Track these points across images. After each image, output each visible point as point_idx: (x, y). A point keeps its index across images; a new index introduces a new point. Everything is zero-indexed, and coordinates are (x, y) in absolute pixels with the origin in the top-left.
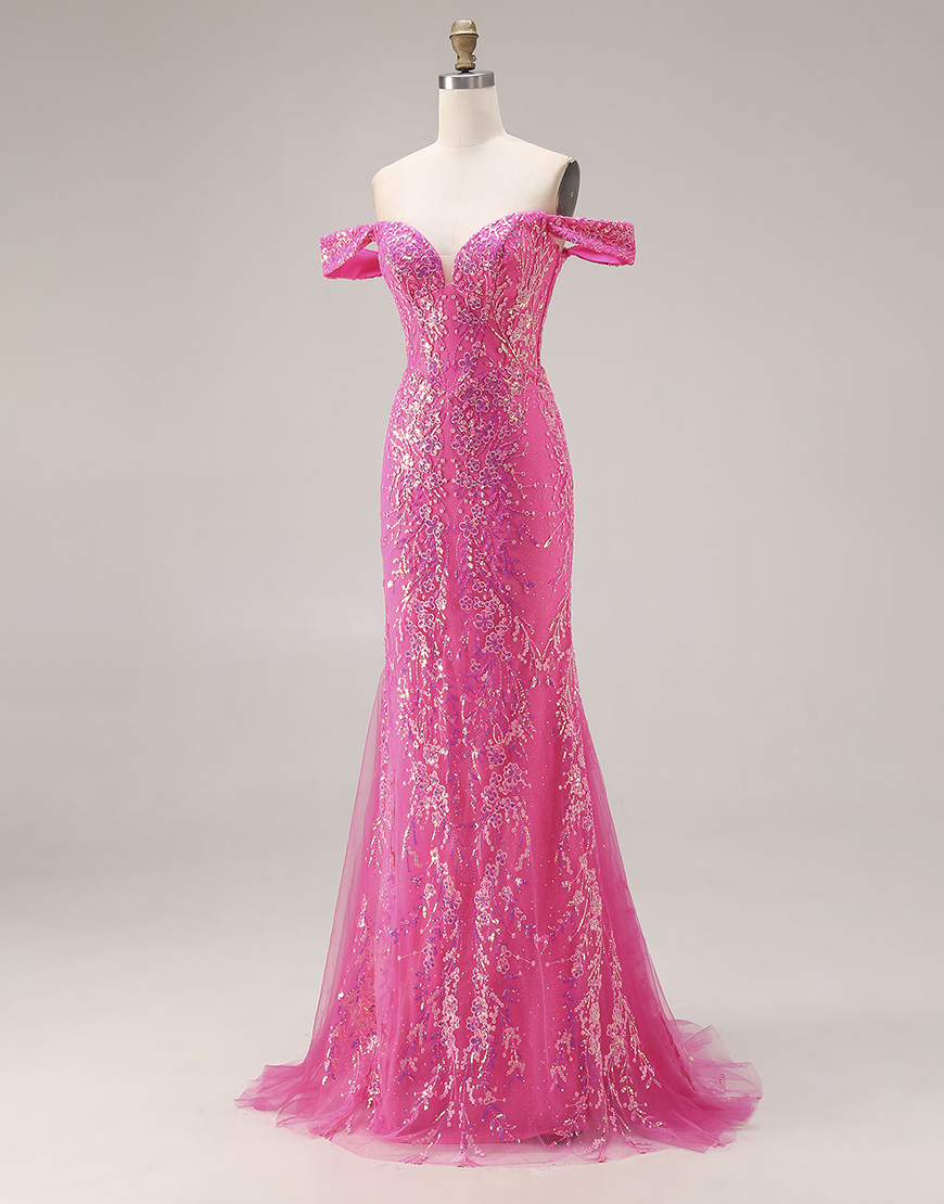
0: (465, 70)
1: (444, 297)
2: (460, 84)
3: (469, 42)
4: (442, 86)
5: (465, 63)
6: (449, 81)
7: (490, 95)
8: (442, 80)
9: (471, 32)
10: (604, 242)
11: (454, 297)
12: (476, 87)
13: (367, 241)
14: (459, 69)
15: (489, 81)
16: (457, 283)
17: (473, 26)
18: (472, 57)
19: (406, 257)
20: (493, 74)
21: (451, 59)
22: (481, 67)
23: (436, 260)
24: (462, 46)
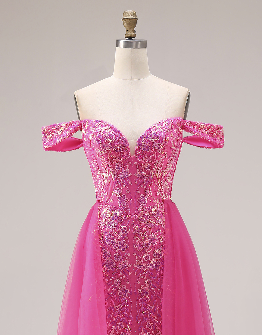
0: (130, 38)
1: (130, 163)
2: (128, 45)
3: (132, 23)
4: (118, 45)
5: (130, 34)
6: (122, 43)
7: (144, 52)
8: (118, 42)
9: (134, 17)
10: (210, 135)
11: (135, 163)
12: (136, 47)
13: (76, 130)
14: (127, 37)
15: (144, 45)
16: (138, 155)
17: (135, 14)
18: (134, 31)
19: (109, 140)
20: (146, 41)
21: (122, 32)
22: (140, 35)
23: (125, 143)
24: (129, 24)
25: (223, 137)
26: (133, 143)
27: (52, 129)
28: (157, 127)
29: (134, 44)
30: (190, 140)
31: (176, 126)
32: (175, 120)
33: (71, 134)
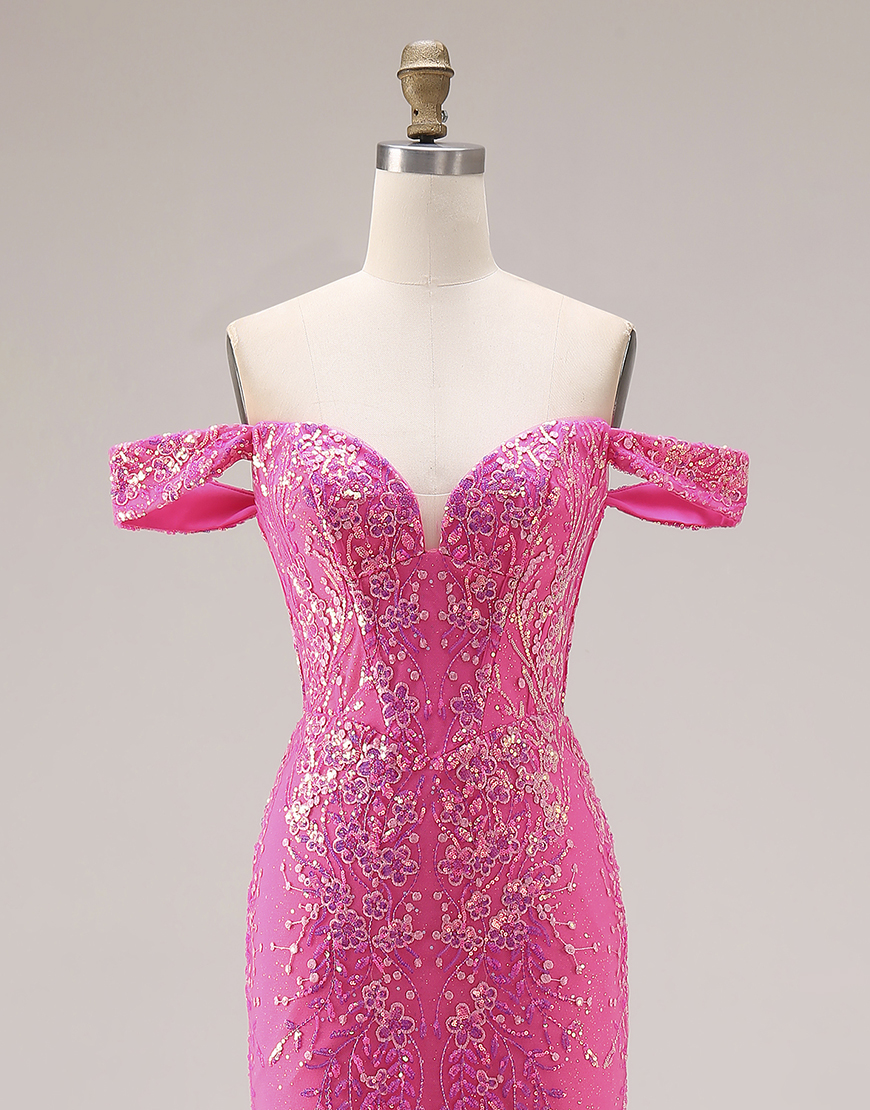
0: (426, 138)
1: (422, 575)
2: (417, 164)
3: (433, 84)
4: (381, 164)
5: (427, 123)
6: (396, 156)
7: (474, 190)
8: (382, 153)
9: (441, 65)
10: (698, 484)
11: (442, 576)
12: (448, 171)
13: (230, 459)
14: (414, 137)
15: (474, 162)
16: (453, 548)
17: (444, 55)
18: (441, 115)
19: (349, 492)
20: (483, 150)
21: (399, 116)
22: (458, 136)
23: (408, 503)
24: (422, 91)
25: (744, 491)
26: (433, 505)
27: (149, 453)
28: (520, 450)
29: (440, 161)
30: (633, 501)
31: (583, 449)
32: (579, 429)
33: (214, 472)
